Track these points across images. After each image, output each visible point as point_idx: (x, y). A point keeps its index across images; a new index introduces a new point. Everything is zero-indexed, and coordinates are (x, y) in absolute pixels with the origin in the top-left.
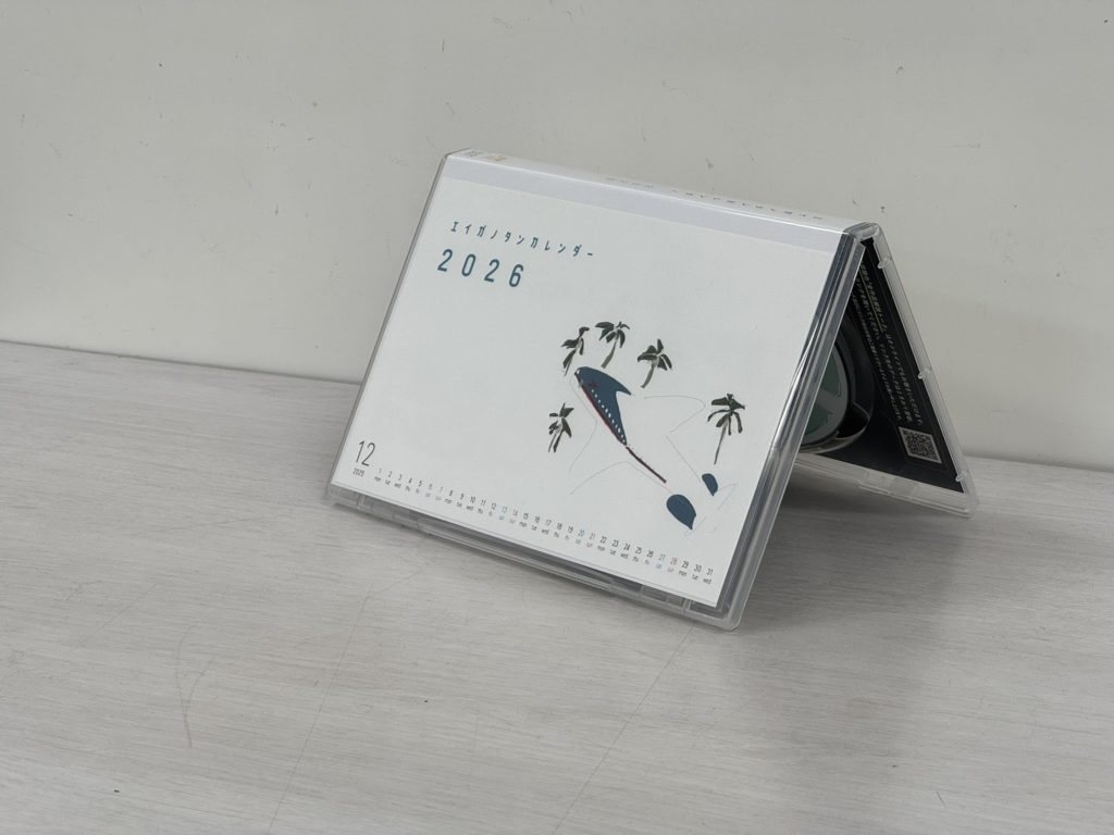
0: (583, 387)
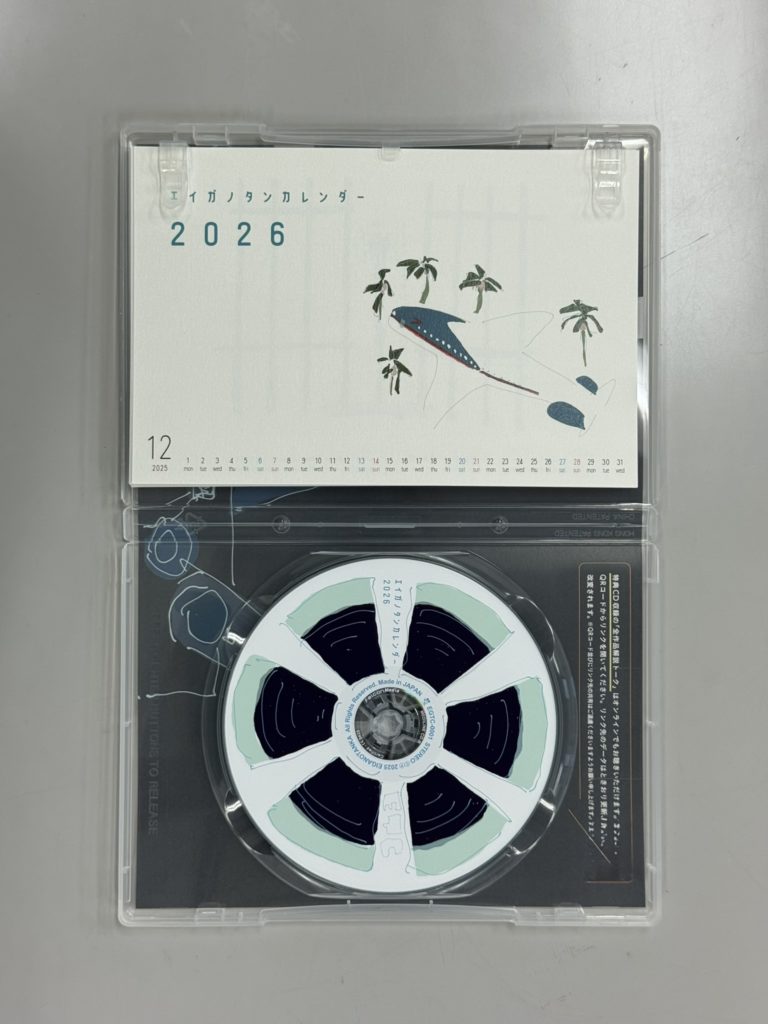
0: (406, 326)
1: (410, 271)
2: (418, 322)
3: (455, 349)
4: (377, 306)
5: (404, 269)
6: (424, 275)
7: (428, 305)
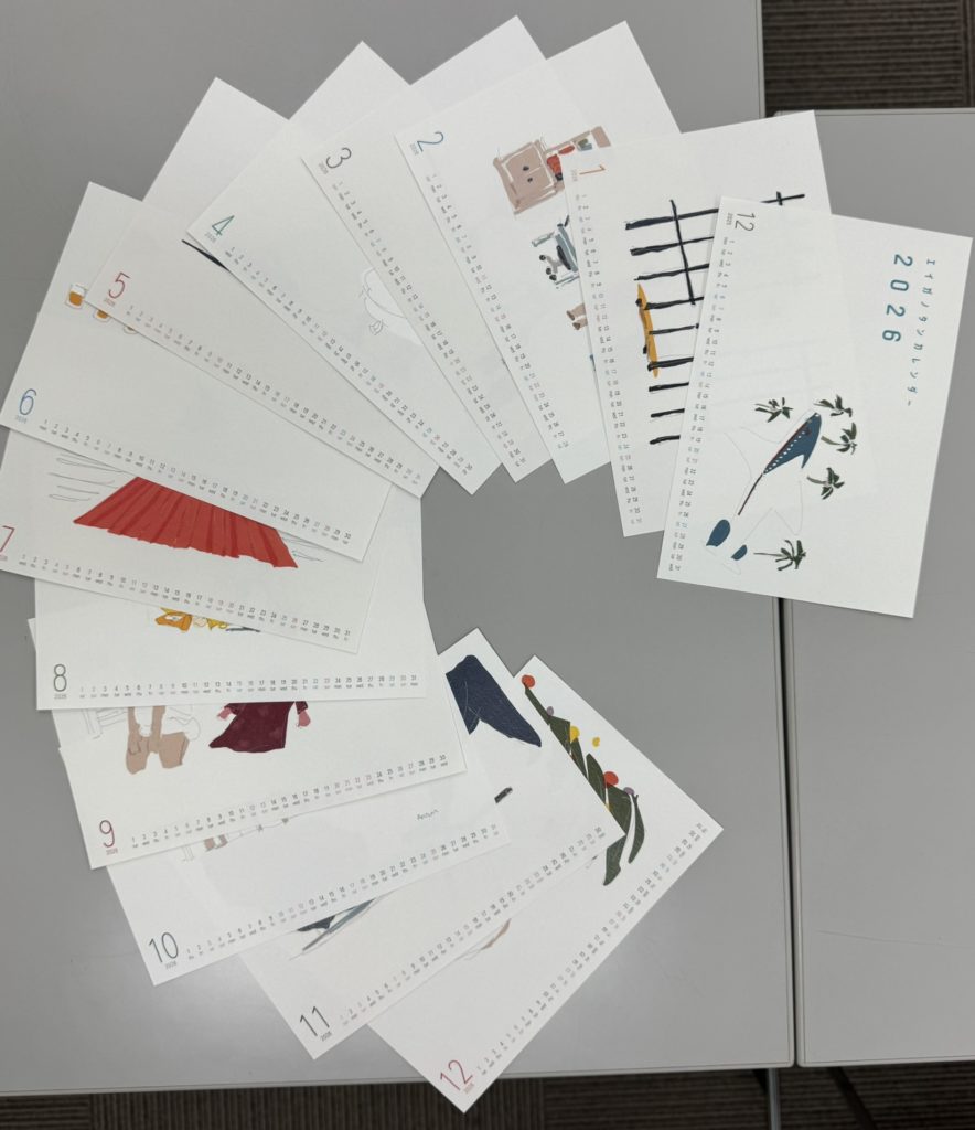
1: (847, 432)
2: (807, 433)
3: (782, 458)
4: (825, 403)
5: (849, 428)
6: (842, 442)
7: (819, 441)
